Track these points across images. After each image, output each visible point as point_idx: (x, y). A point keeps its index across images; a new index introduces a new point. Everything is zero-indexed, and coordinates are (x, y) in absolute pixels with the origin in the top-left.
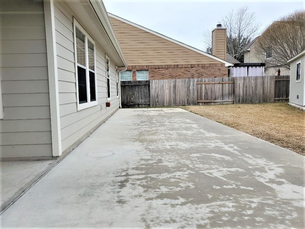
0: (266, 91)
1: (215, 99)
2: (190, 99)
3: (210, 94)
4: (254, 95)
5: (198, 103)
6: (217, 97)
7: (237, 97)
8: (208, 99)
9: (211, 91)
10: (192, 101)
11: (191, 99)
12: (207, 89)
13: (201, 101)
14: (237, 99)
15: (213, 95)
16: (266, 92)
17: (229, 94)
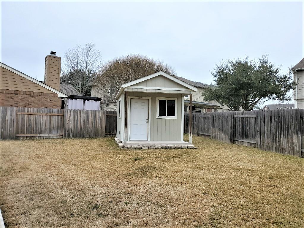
0: (97, 125)
1: (41, 133)
2: (5, 132)
3: (34, 127)
4: (85, 129)
5: (17, 138)
6: (43, 130)
7: (66, 130)
8: (31, 133)
9: (36, 123)
10: (8, 134)
11: (7, 132)
12: (31, 121)
13: (22, 135)
14: (66, 133)
15: (38, 128)
16: (97, 127)
17: (58, 126)
